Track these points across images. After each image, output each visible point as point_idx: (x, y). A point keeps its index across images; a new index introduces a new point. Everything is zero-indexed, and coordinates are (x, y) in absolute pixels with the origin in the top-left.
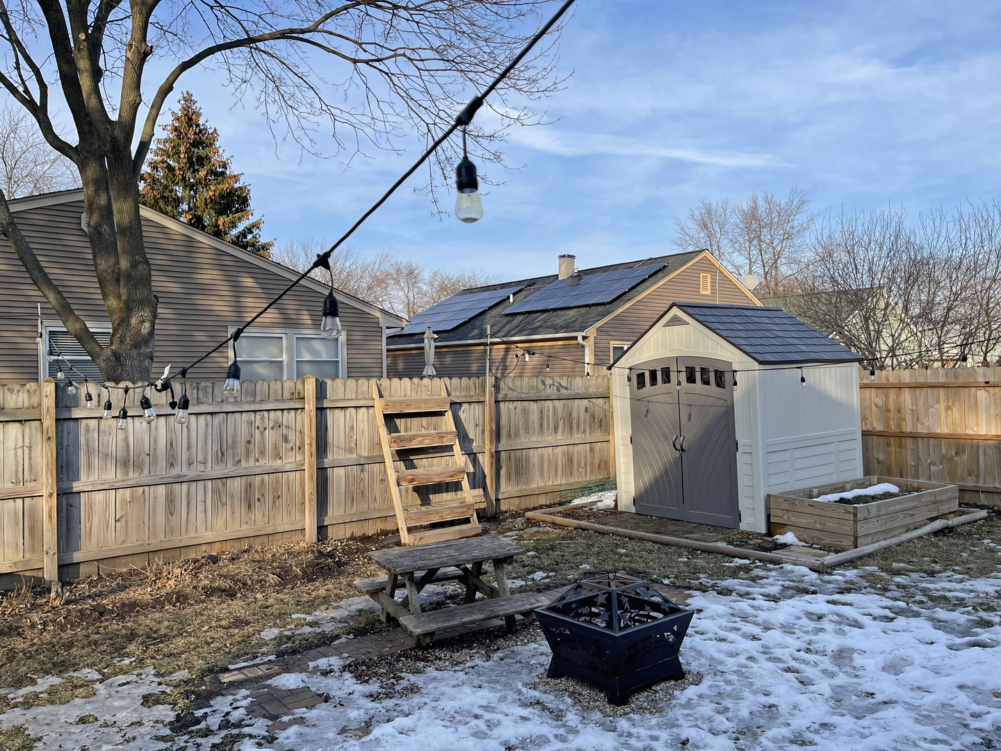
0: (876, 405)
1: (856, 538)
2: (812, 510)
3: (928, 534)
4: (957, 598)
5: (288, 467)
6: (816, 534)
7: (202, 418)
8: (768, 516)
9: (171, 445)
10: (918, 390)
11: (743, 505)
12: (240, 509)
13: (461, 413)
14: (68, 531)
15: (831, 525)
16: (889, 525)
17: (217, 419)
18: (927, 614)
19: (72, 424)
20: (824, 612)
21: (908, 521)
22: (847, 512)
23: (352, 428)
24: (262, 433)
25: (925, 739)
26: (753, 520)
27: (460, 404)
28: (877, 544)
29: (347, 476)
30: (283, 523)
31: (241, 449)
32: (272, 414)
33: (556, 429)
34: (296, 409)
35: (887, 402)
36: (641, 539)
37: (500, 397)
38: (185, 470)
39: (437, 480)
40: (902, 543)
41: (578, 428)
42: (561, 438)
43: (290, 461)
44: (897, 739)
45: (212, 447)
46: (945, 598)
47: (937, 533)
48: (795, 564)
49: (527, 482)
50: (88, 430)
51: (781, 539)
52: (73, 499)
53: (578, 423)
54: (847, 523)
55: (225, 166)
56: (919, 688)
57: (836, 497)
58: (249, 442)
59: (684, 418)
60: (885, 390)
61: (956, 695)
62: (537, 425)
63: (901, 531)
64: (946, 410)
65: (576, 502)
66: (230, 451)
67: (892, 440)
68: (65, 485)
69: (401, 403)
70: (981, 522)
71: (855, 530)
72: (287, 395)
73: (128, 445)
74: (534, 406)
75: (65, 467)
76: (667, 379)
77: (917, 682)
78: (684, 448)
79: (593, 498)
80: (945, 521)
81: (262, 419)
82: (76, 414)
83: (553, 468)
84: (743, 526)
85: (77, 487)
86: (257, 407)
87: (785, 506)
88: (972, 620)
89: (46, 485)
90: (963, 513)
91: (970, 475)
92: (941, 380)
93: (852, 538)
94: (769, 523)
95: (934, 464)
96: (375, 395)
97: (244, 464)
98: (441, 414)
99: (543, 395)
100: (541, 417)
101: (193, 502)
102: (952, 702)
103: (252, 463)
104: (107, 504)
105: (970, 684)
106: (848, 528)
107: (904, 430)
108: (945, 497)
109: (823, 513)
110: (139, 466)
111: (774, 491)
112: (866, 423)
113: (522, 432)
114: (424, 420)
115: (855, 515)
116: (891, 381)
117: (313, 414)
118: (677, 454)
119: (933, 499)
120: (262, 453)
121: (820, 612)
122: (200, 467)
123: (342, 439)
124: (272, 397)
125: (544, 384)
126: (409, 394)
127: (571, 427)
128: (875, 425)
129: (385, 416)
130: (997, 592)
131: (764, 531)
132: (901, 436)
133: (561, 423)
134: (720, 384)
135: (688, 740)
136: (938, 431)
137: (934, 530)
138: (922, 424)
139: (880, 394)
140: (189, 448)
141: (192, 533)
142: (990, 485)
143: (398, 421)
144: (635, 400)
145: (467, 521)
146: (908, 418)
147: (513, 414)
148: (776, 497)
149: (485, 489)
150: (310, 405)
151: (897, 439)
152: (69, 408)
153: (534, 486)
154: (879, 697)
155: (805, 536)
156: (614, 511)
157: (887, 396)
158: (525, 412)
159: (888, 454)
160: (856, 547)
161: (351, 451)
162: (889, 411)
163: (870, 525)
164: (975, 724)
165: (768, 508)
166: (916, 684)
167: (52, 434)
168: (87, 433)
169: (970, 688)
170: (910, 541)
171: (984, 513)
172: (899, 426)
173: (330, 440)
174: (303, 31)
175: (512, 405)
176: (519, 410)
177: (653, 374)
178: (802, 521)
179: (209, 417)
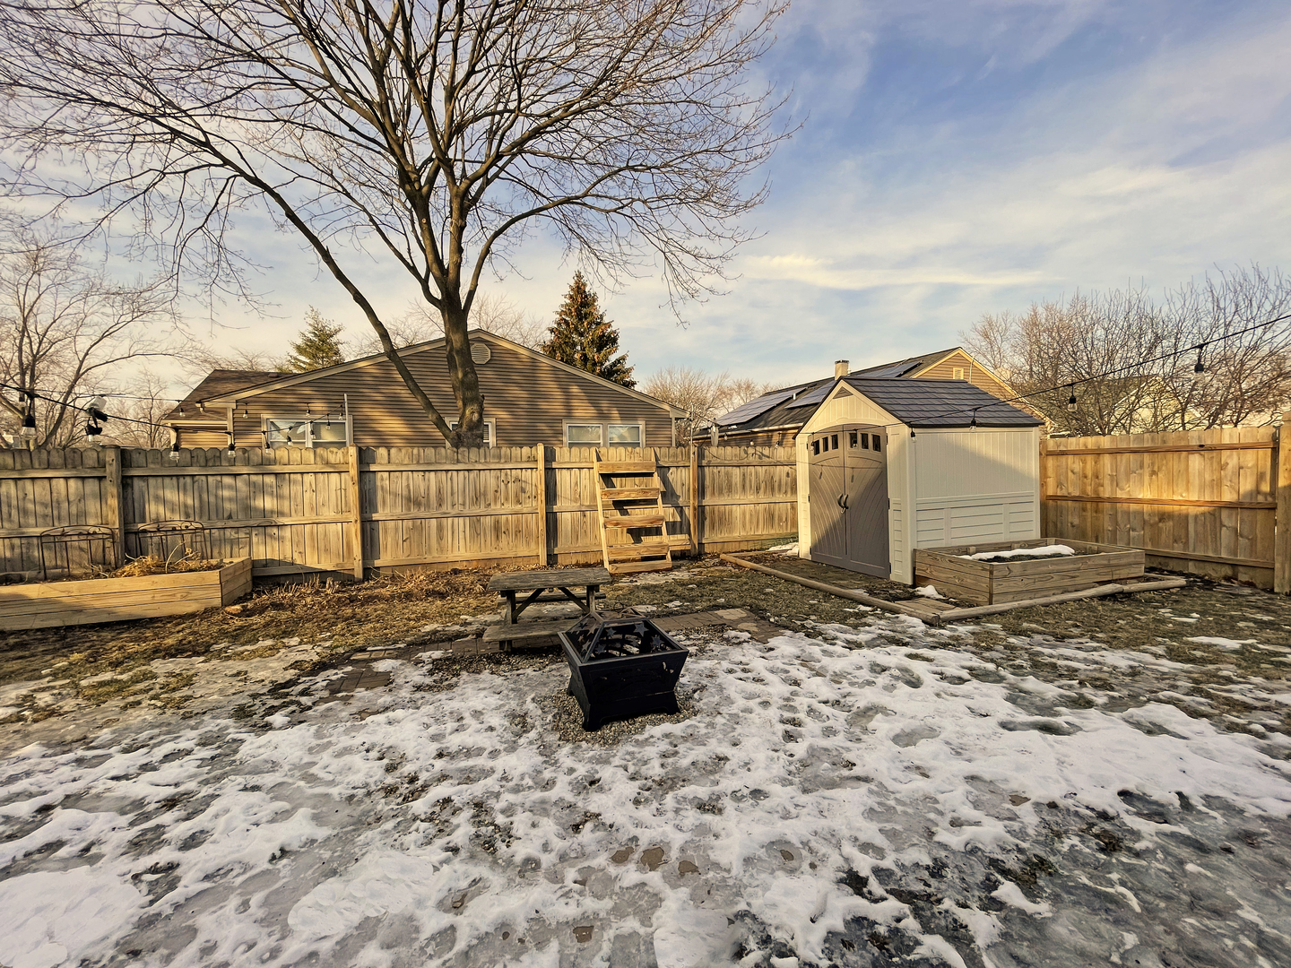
0: (1072, 471)
1: (991, 595)
2: (952, 566)
3: (1092, 598)
4: (1069, 668)
5: (525, 510)
6: (954, 588)
7: (461, 473)
8: (914, 569)
9: (439, 491)
10: (1119, 456)
11: (894, 557)
12: (490, 537)
13: (669, 475)
14: (372, 546)
15: (969, 581)
16: (1038, 585)
17: (472, 475)
18: (1013, 681)
19: (371, 475)
20: (891, 665)
21: (1067, 582)
22: (984, 569)
23: (576, 483)
24: (506, 485)
25: (856, 839)
26: (901, 573)
27: (669, 468)
28: (1016, 603)
29: (573, 519)
30: (523, 551)
31: (491, 495)
32: (513, 471)
33: (758, 489)
34: (532, 469)
35: (1084, 468)
36: (794, 582)
37: (704, 462)
38: (450, 510)
39: (639, 524)
40: (1053, 603)
41: (780, 490)
42: (762, 498)
43: (526, 507)
44: (819, 831)
45: (470, 493)
46: (1054, 666)
47: (1103, 597)
48: (910, 615)
49: (731, 531)
50: (382, 479)
51: (921, 590)
52: (374, 525)
53: (780, 485)
54: (984, 580)
55: (602, 318)
56: (918, 768)
57: (991, 555)
58: (496, 491)
59: (848, 480)
60: (1083, 457)
61: (952, 788)
62: (739, 486)
63: (1056, 591)
64: (1151, 475)
65: (772, 549)
66: (482, 497)
67: (1089, 505)
68: (367, 516)
69: (613, 465)
70: (1174, 591)
71: (991, 587)
72: (524, 459)
73: (409, 491)
74: (736, 470)
75: (367, 502)
76: (836, 446)
77: (921, 760)
78: (848, 505)
79: (787, 547)
80: (1118, 586)
81: (506, 475)
82: (373, 468)
83: (755, 521)
84: (893, 578)
85: (375, 517)
86: (501, 466)
87: (928, 560)
88: (1067, 696)
89: (354, 515)
90: (1148, 580)
91: (1175, 541)
92: (1145, 445)
93: (988, 595)
94: (915, 576)
95: (1134, 530)
96: (595, 459)
97: (493, 506)
98: (650, 475)
99: (745, 461)
100: (744, 479)
101: (456, 532)
102: (940, 797)
103: (499, 506)
104: (397, 529)
105: (987, 777)
106: (984, 586)
107: (1101, 495)
108: (1123, 561)
109: (962, 569)
110: (418, 504)
111: (922, 546)
112: (1061, 489)
113: (725, 491)
114: (637, 479)
115: (991, 573)
116: (1089, 447)
117: (543, 472)
118: (842, 511)
119: (1106, 562)
120: (507, 499)
121: (887, 665)
122: (461, 508)
123: (568, 492)
124: (514, 460)
125: (746, 452)
126: (623, 459)
127: (773, 489)
128: (1071, 490)
129: (603, 476)
130: (1131, 667)
131: (909, 582)
132: (1098, 500)
133: (763, 485)
134: (877, 447)
135: (599, 780)
136: (1140, 497)
137: (1101, 594)
138: (1122, 489)
139: (1077, 461)
140: (452, 494)
141: (456, 553)
142: (1200, 553)
143: (614, 480)
144: (812, 464)
145: (663, 558)
146: (1107, 482)
147: (716, 477)
148: (921, 551)
149: (690, 535)
150: (541, 465)
151: (1094, 504)
152: (368, 464)
153: (736, 534)
154: (856, 771)
155: (945, 590)
156: (795, 558)
157: (1084, 462)
158: (728, 475)
159: (1084, 519)
160: (991, 604)
161: (576, 501)
162: (1086, 477)
163: (1012, 584)
164: (943, 836)
165: (914, 562)
166: (917, 763)
167: (356, 478)
168: (382, 481)
169: (985, 782)
170: (1062, 603)
171: (1182, 581)
172: (1096, 491)
173: (559, 493)
174: (577, 198)
175: (715, 470)
176: (722, 473)
177: (826, 440)
178: (943, 576)
179: (466, 473)
